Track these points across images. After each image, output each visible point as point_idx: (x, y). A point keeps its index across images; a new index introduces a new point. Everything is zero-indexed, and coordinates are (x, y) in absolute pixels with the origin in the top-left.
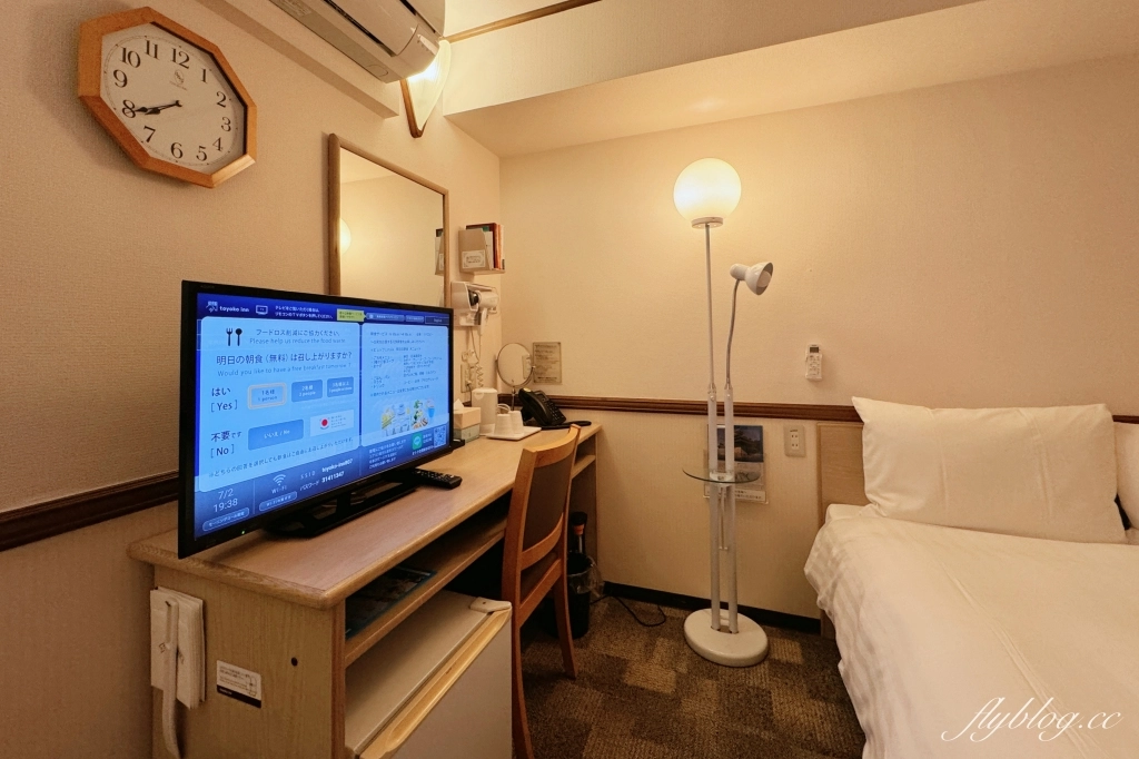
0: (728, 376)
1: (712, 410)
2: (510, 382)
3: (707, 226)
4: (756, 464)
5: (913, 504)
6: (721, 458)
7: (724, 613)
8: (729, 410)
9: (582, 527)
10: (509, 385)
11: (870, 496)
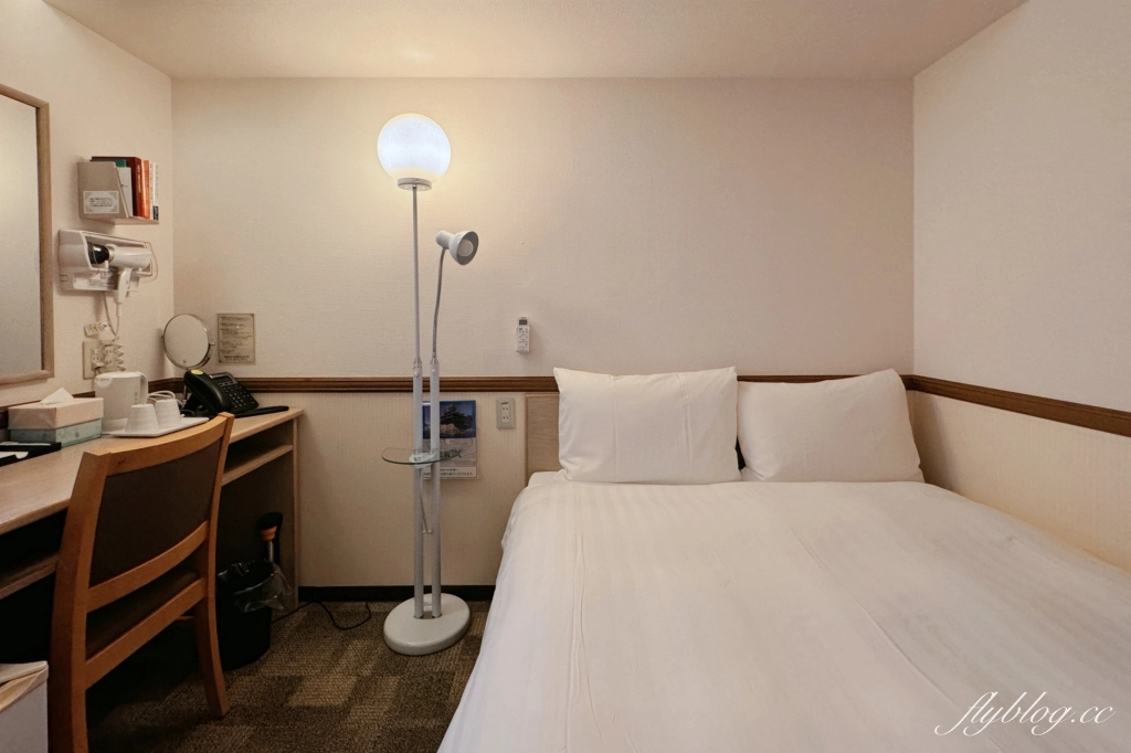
0: (434, 350)
1: (417, 386)
2: (181, 363)
3: (415, 188)
4: (468, 440)
5: (591, 466)
6: (426, 435)
7: (428, 598)
8: (434, 386)
9: (274, 530)
10: (181, 367)
11: (562, 462)
